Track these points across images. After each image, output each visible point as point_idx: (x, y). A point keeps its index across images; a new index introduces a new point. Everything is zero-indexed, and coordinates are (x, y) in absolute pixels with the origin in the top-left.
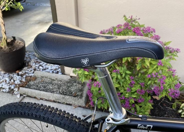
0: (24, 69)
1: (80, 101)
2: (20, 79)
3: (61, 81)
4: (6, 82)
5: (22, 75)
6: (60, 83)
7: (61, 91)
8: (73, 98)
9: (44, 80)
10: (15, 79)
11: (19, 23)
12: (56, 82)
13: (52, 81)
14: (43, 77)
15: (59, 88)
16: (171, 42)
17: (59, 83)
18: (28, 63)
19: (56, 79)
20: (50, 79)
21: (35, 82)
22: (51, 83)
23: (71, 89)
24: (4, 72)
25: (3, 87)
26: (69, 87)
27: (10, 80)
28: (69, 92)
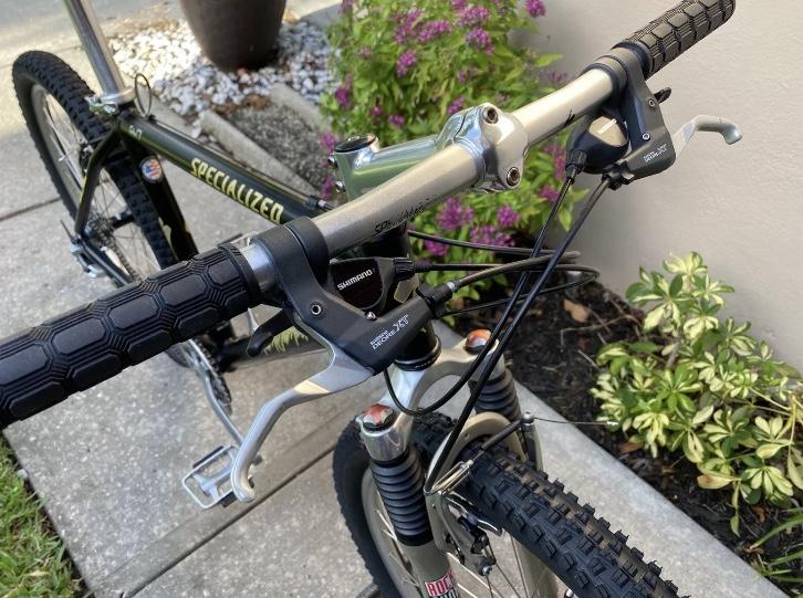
0: (263, 71)
2: (231, 94)
4: (194, 87)
5: (242, 86)
6: (319, 142)
7: (303, 163)
9: (286, 118)
10: (219, 89)
12: (311, 135)
13: (303, 129)
14: (286, 108)
15: (303, 155)
17: (316, 143)
18: (286, 59)
20: (301, 120)
21: (260, 114)
22: (296, 134)
24: (210, 63)
25: (181, 99)
27: (207, 87)
28: (322, 177)
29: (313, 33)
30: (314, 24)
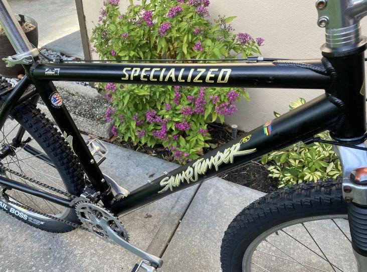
1: (100, 128)
3: (84, 97)
6: (81, 100)
7: (77, 111)
8: (90, 121)
11: (55, 5)
12: (75, 98)
13: (69, 95)
16: (235, 17)
17: (79, 101)
19: (77, 93)
20: (67, 91)
23: (97, 110)
26: (93, 107)
28: (90, 115)
29: (52, 53)
30: (50, 49)
